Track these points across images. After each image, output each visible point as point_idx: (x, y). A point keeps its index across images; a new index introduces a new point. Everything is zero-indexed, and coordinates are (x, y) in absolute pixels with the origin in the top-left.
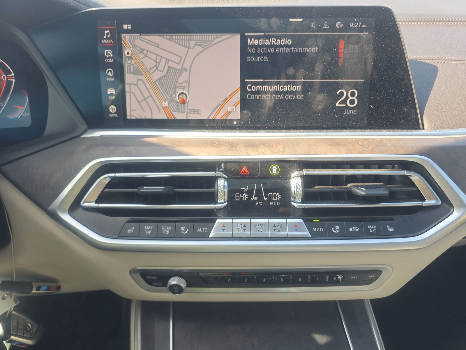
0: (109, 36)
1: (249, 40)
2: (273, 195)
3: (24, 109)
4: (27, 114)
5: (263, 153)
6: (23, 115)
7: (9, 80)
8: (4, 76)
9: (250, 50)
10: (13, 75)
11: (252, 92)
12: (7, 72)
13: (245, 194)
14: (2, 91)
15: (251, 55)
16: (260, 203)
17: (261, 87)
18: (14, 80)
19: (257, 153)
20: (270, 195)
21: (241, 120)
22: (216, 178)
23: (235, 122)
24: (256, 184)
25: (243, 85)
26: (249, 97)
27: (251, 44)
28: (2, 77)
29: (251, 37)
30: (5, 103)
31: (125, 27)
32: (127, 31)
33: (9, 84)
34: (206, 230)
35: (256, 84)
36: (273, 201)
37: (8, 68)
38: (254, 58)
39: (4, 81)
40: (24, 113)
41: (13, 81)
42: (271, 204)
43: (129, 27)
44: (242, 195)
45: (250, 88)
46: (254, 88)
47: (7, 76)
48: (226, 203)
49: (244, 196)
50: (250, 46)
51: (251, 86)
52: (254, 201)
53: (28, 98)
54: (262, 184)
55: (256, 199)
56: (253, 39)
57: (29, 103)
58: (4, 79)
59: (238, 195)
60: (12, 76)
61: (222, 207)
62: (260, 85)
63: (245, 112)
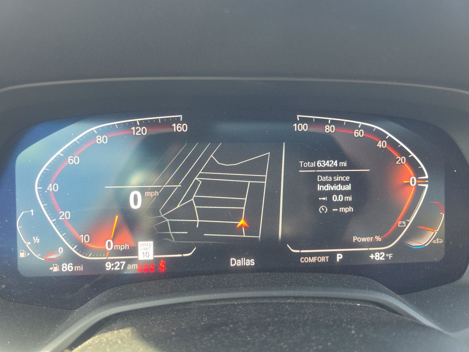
3: (436, 233)
4: (439, 241)
6: (434, 242)
7: (419, 185)
8: (413, 179)
10: (427, 177)
12: (418, 173)
14: (408, 202)
18: (427, 186)
28: (410, 180)
30: (409, 222)
33: (419, 190)
37: (420, 166)
39: (413, 186)
40: (435, 239)
41: (425, 187)
47: (417, 180)
53: (444, 215)
57: (444, 223)
58: (413, 183)
60: (426, 179)
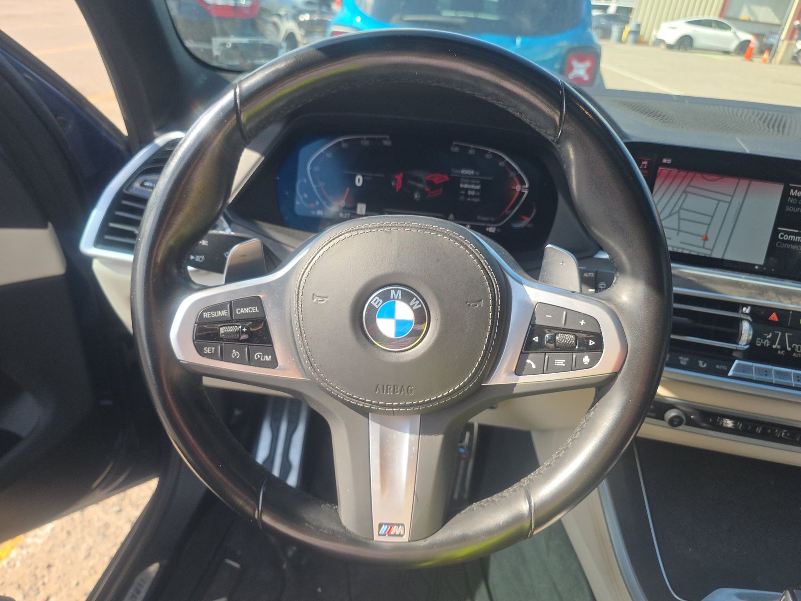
0: (645, 167)
1: (792, 190)
2: (797, 346)
3: (529, 221)
4: (530, 225)
5: (797, 303)
6: (527, 226)
7: (522, 191)
8: (519, 187)
9: (790, 200)
10: (527, 186)
11: (783, 241)
12: (523, 183)
13: (767, 340)
15: (791, 205)
16: (782, 352)
17: (794, 237)
18: (526, 192)
19: (790, 302)
20: (795, 346)
21: (765, 265)
22: (741, 320)
23: (757, 267)
24: (780, 333)
25: (775, 232)
26: (779, 244)
27: (793, 195)
28: (517, 187)
29: (795, 189)
30: (513, 212)
31: (665, 161)
32: (666, 165)
33: (522, 194)
34: (725, 368)
35: (790, 234)
36: (796, 352)
37: (524, 180)
38: (794, 209)
39: (518, 191)
40: (528, 224)
42: (794, 355)
43: (669, 161)
44: (764, 341)
45: (782, 236)
46: (786, 237)
47: (521, 188)
48: (748, 346)
49: (766, 342)
50: (792, 196)
51: (783, 234)
52: (777, 350)
53: (535, 210)
54: (786, 334)
55: (779, 347)
56: (796, 191)
57: (535, 215)
58: (518, 189)
59: (759, 340)
60: (526, 188)
61: (743, 349)
62: (793, 235)
63: (771, 259)
